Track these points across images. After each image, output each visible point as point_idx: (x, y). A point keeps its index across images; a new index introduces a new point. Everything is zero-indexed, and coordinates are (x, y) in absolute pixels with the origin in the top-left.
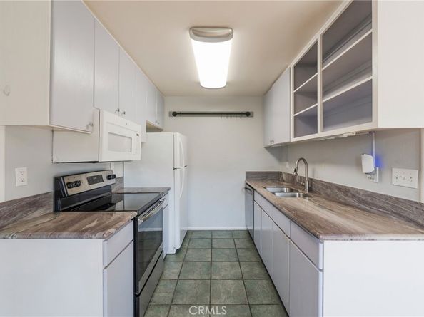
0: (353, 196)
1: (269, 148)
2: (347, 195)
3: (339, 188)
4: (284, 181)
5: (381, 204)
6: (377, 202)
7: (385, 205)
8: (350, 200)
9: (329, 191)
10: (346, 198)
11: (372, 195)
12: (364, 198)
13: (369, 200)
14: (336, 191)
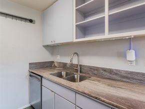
0: (116, 74)
1: (46, 47)
2: (111, 74)
3: (105, 70)
4: (56, 67)
5: (138, 78)
6: (136, 77)
7: (142, 78)
8: (114, 77)
9: (96, 72)
10: (111, 75)
11: (132, 73)
12: (125, 75)
13: (129, 76)
14: (101, 71)
